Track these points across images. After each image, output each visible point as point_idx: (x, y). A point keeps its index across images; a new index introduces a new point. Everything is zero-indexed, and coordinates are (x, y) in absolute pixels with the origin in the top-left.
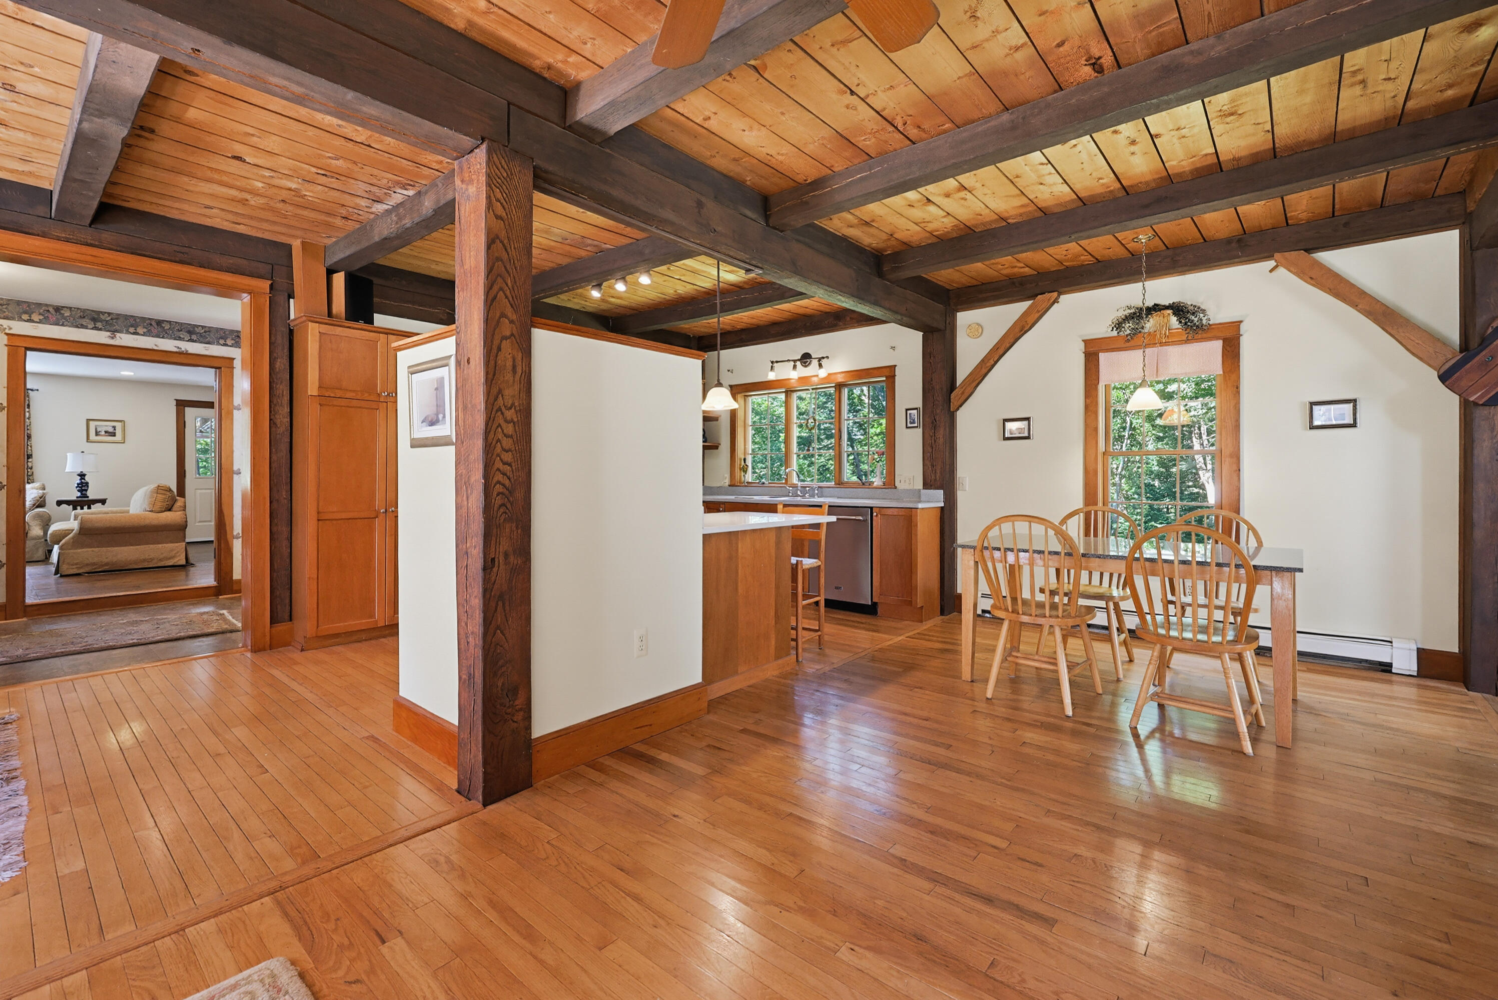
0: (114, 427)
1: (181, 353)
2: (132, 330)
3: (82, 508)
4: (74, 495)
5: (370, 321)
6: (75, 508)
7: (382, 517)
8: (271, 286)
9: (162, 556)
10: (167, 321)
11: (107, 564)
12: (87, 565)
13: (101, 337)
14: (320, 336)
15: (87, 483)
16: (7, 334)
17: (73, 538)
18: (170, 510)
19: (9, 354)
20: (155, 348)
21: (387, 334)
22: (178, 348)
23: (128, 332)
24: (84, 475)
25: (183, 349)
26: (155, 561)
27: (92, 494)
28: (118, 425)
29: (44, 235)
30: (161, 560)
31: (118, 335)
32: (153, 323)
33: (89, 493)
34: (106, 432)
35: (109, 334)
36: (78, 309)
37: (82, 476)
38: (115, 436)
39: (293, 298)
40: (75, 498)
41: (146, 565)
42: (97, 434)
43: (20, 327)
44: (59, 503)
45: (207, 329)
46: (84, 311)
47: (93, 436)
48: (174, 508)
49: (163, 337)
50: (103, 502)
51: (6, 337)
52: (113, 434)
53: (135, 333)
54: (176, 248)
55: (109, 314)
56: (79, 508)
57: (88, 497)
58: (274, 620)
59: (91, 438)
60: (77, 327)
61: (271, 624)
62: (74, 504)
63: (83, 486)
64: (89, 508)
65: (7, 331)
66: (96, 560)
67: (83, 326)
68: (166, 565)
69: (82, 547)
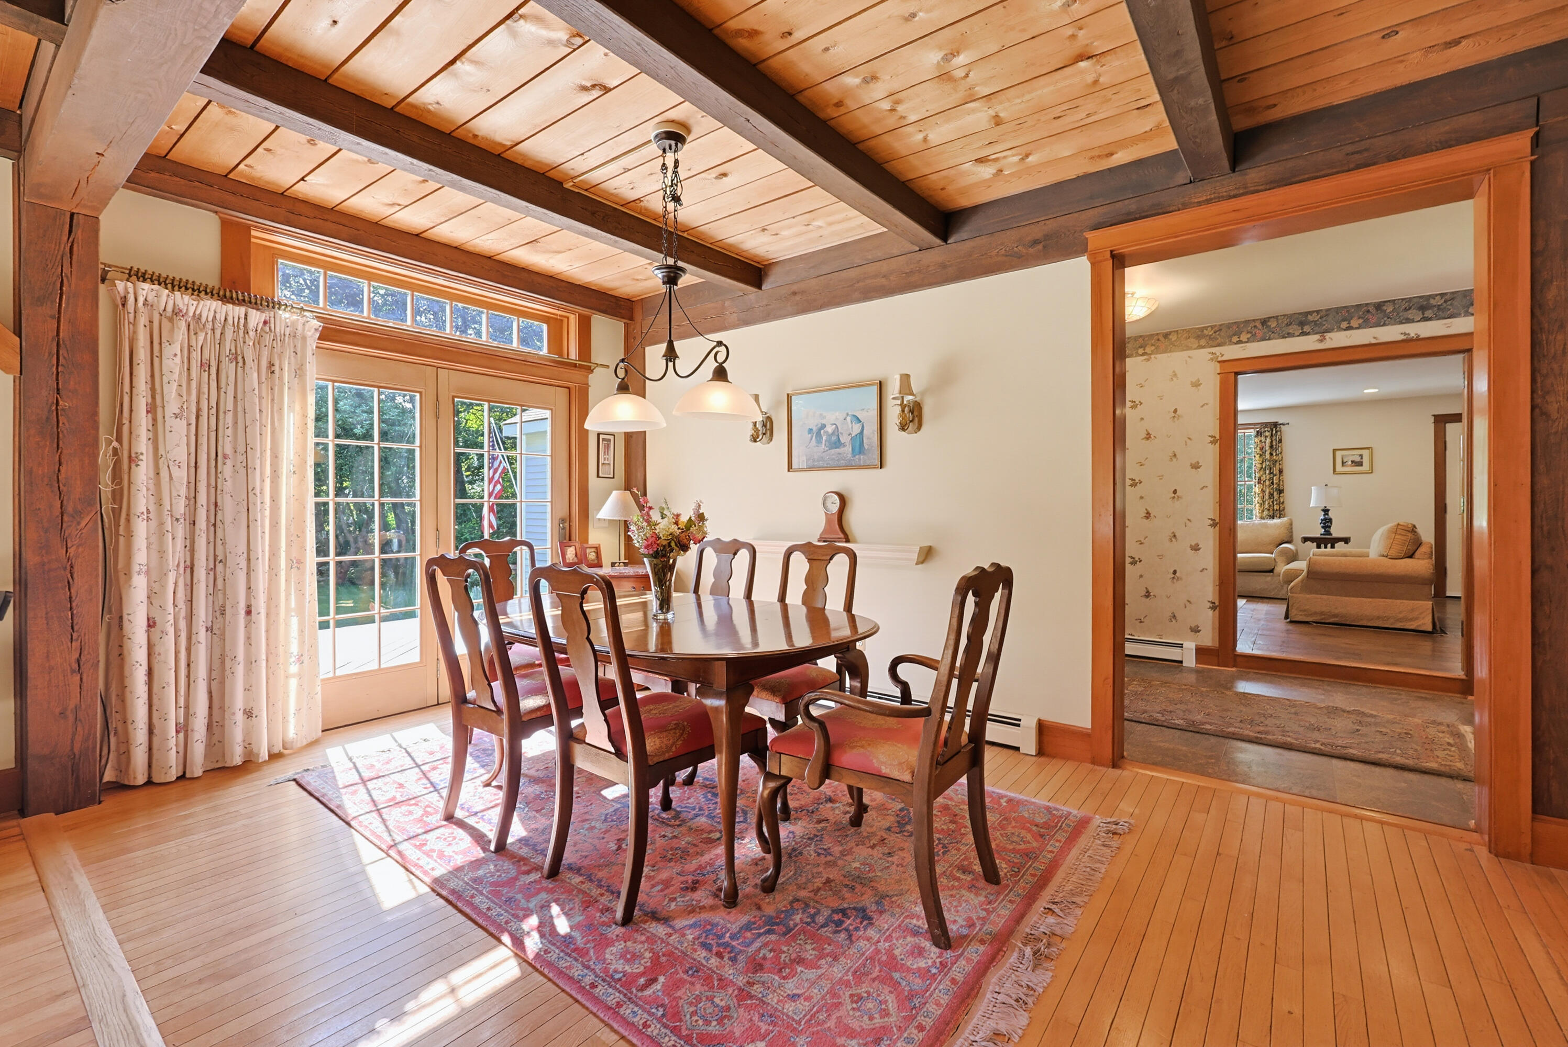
0: (1361, 456)
1: (1408, 341)
2: (1344, 325)
3: (1326, 547)
4: (1318, 532)
6: (1319, 547)
9: (1401, 616)
10: (1389, 301)
11: (1335, 616)
12: (1315, 613)
13: (1309, 343)
15: (1330, 521)
16: (1219, 362)
17: (1302, 581)
18: (1411, 557)
19: (1221, 383)
20: (1374, 341)
22: (1405, 334)
23: (1340, 329)
24: (1328, 510)
25: (1412, 335)
26: (1392, 620)
27: (1336, 532)
28: (1366, 453)
29: (1185, 206)
30: (1400, 620)
31: (1328, 335)
32: (1371, 309)
33: (1332, 530)
34: (1352, 462)
35: (1317, 337)
36: (1284, 315)
37: (1326, 511)
38: (1362, 465)
40: (1318, 536)
41: (1380, 624)
42: (1343, 463)
43: (1232, 352)
44: (1305, 540)
45: (1448, 297)
46: (1291, 316)
47: (1339, 468)
48: (1417, 554)
49: (1384, 325)
50: (1346, 540)
51: (1218, 365)
52: (1360, 464)
53: (1349, 328)
55: (1318, 312)
56: (1323, 546)
57: (1331, 534)
58: (1540, 806)
59: (1337, 470)
60: (1284, 337)
61: (1535, 811)
62: (1320, 542)
63: (1327, 523)
64: (1333, 547)
65: (1220, 359)
66: (1324, 609)
67: (1290, 335)
68: (1406, 627)
69: (1311, 593)
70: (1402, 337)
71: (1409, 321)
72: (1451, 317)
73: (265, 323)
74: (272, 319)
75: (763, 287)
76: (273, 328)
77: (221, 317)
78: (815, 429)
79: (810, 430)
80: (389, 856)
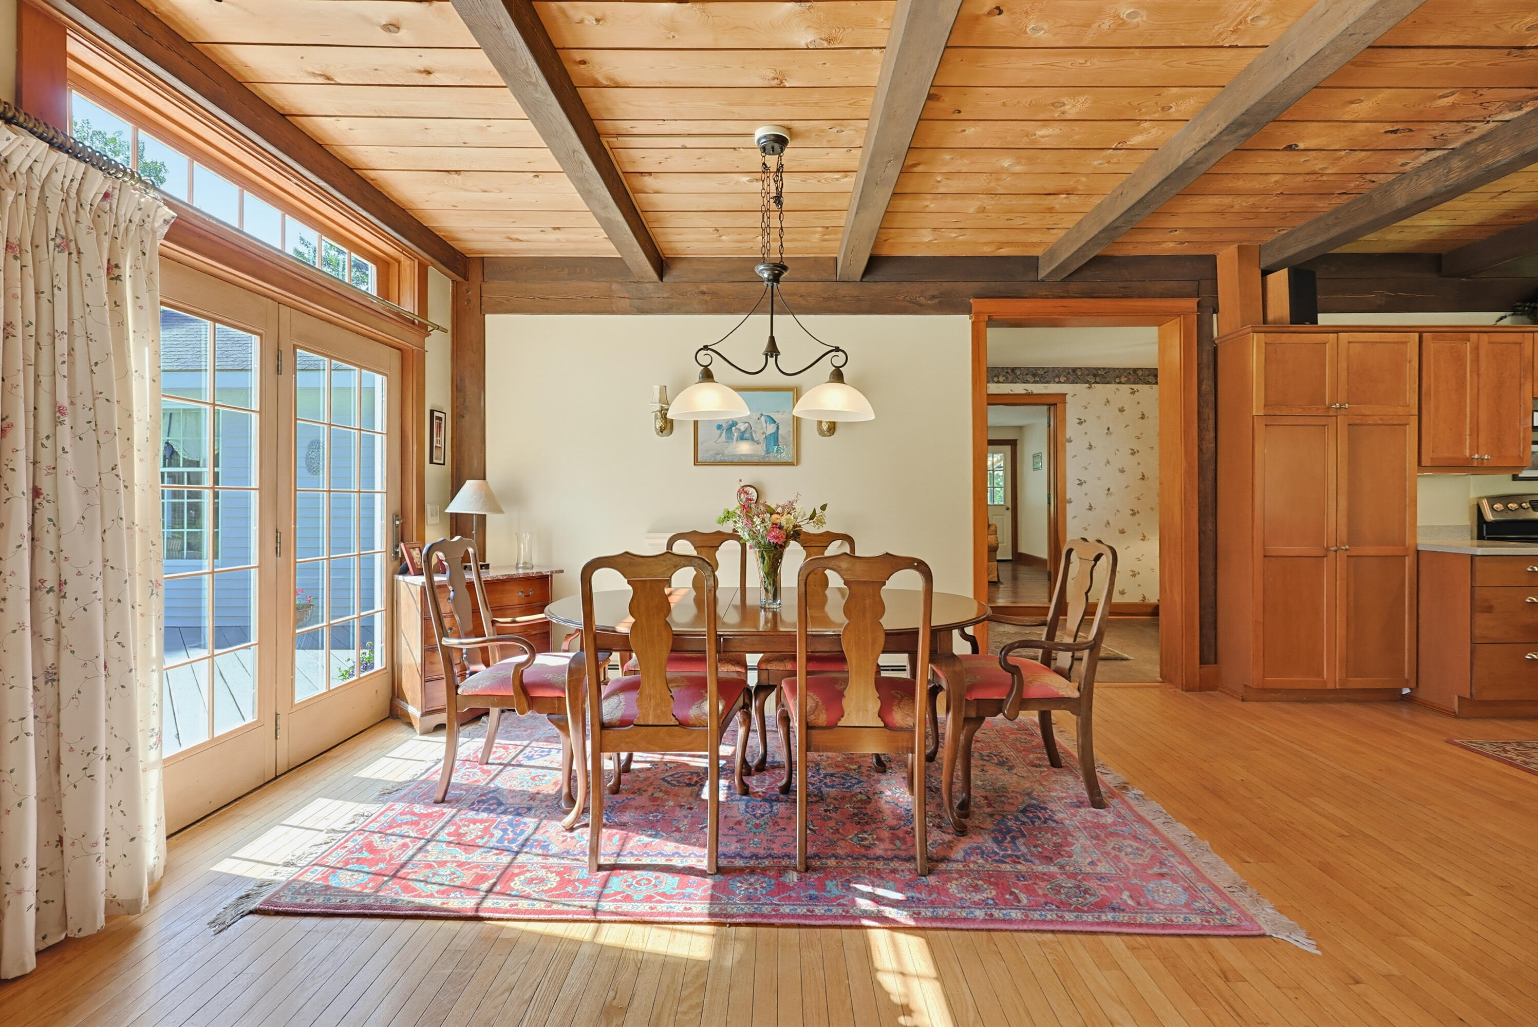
1: (1027, 395)
5: (1315, 322)
7: (1331, 555)
8: (1198, 303)
10: (1018, 367)
14: (1266, 347)
20: (1010, 393)
21: (1337, 332)
22: (1026, 390)
25: (1029, 391)
29: (1033, 297)
32: (1010, 371)
39: (1217, 313)
45: (1046, 370)
49: (1016, 383)
53: (997, 382)
54: (1121, 284)
58: (1202, 661)
61: (1201, 663)
70: (1024, 392)
71: (1027, 382)
72: (1047, 382)
73: (106, 196)
74: (117, 191)
75: (664, 280)
76: (114, 207)
77: (41, 171)
78: (725, 425)
79: (719, 427)
80: (599, 922)
